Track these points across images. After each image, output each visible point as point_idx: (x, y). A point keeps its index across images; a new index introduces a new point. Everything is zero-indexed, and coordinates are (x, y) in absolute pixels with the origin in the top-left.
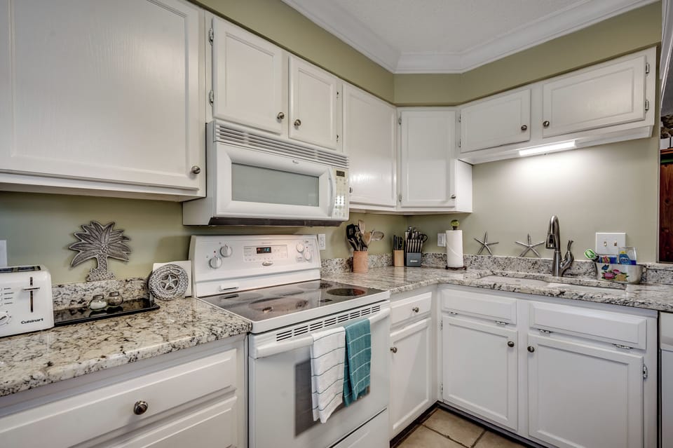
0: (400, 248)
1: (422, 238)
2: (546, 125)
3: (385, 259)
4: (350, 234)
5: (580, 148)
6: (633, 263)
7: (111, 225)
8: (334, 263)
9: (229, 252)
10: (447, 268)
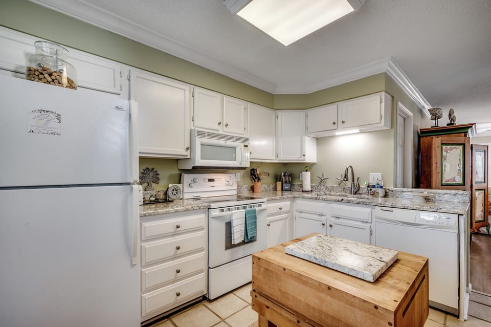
0: (279, 181)
1: (291, 175)
2: (343, 122)
3: (271, 187)
4: (252, 173)
5: (362, 132)
6: (382, 187)
7: (153, 169)
8: (244, 187)
9: (197, 180)
10: (303, 191)
